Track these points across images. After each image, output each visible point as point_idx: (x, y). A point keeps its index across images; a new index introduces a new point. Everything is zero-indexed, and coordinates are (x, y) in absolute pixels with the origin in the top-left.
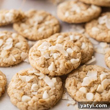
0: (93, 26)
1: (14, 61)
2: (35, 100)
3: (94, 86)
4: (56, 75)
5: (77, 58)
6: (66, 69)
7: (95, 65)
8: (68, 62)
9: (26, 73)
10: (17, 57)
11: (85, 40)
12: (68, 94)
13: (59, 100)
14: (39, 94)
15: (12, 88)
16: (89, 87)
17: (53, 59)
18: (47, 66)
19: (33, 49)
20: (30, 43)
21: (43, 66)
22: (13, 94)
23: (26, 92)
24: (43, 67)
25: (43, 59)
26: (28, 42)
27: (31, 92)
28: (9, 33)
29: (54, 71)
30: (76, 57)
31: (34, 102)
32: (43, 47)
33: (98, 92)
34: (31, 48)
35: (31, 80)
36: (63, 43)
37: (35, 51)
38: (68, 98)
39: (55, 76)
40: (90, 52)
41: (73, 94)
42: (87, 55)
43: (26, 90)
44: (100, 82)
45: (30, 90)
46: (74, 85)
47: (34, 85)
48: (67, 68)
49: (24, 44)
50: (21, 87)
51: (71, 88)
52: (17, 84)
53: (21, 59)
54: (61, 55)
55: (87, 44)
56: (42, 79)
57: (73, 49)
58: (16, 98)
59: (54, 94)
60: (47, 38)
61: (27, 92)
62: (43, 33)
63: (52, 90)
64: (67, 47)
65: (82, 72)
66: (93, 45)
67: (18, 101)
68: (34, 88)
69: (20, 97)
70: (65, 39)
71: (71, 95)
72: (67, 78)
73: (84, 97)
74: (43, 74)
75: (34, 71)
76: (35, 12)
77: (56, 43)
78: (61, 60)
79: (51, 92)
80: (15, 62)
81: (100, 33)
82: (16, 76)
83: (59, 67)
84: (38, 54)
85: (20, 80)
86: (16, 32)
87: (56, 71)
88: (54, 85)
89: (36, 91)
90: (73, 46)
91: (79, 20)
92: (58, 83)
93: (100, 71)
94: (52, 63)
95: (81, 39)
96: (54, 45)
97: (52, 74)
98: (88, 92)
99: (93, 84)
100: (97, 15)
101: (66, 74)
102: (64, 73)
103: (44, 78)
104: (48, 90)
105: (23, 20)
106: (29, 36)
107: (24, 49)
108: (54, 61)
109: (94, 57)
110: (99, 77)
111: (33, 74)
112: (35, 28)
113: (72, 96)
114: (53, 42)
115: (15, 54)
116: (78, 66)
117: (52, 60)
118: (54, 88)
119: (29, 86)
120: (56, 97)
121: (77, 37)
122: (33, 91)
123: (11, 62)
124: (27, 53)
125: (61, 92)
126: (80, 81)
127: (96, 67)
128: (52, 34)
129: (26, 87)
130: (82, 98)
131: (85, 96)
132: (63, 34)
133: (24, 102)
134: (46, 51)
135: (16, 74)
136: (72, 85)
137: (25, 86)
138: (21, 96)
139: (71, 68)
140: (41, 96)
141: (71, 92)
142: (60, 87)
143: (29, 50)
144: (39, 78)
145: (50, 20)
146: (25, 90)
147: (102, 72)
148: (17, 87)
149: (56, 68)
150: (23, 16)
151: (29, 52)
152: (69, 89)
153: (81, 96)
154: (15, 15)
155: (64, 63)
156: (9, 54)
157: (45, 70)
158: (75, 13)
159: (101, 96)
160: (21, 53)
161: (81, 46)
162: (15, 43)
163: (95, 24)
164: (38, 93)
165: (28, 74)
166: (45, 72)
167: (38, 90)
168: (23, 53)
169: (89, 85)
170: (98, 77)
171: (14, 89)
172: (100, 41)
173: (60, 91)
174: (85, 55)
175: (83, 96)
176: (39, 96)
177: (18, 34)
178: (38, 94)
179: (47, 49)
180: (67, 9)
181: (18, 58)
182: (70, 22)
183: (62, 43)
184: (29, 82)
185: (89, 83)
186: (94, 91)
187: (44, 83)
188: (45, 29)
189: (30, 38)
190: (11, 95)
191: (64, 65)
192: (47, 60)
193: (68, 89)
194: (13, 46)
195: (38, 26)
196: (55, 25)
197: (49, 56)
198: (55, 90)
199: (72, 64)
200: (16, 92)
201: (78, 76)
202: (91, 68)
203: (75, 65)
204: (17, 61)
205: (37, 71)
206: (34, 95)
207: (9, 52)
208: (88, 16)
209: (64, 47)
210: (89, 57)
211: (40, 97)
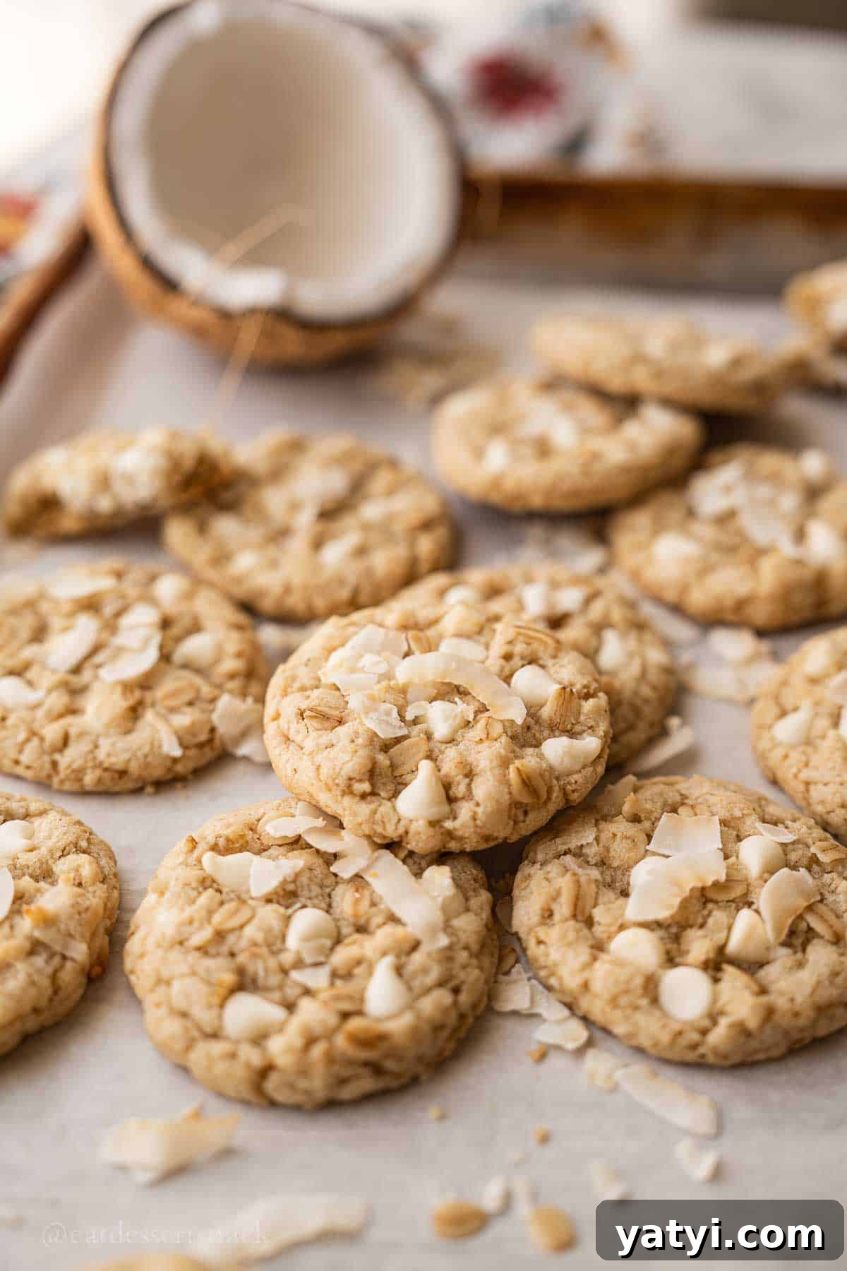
0: (658, 529)
1: (168, 757)
2: (318, 1030)
3: (711, 921)
4: (453, 846)
5: (581, 733)
6: (516, 809)
7: (696, 777)
8: (529, 760)
9: (250, 835)
10: (192, 730)
11: (617, 615)
12: (536, 977)
13: (478, 1018)
14: (339, 983)
15: (159, 946)
16: (674, 930)
17: (429, 737)
18: (391, 787)
19: (294, 678)
20: (270, 635)
21: (366, 787)
22: (162, 982)
23: (251, 968)
24: (363, 796)
25: (360, 741)
26: (254, 628)
27: (285, 972)
28: (137, 572)
29: (434, 824)
30: (578, 728)
31: (310, 1041)
32: (360, 665)
33: (736, 962)
34: (281, 668)
35: (285, 882)
36: (486, 632)
37: (303, 689)
38: (532, 1001)
39: (442, 857)
40: (654, 688)
41: (569, 976)
42: (637, 711)
43: (255, 956)
44: (746, 894)
45: (280, 951)
46: (574, 916)
47: (306, 919)
48: (526, 799)
49: (233, 642)
50: (220, 935)
51: (552, 935)
52: (189, 911)
53: (217, 742)
54: (477, 713)
55: (632, 642)
56: (358, 876)
57: (552, 671)
58: (184, 1015)
59: (440, 984)
60: (376, 601)
61: (258, 968)
62: (352, 573)
63: (429, 954)
64: (517, 661)
65: (620, 827)
66: (667, 644)
67: (195, 1033)
68: (307, 939)
69: (210, 1007)
70: (496, 606)
71: (553, 981)
72: (525, 869)
73: (644, 1002)
74: (365, 842)
75: (302, 823)
76: (296, 447)
77: (440, 637)
78: (480, 747)
79: (425, 971)
80: (175, 760)
81: (705, 570)
82: (181, 859)
83: (469, 795)
84: (326, 710)
85: (207, 883)
86: (184, 568)
87: (449, 824)
88: (438, 917)
89: (317, 965)
90: (551, 651)
91: (575, 493)
92: (467, 899)
93: (738, 814)
94: (425, 767)
95: (597, 610)
96: (430, 647)
97: (421, 839)
98: (671, 960)
99: (698, 906)
100: (679, 462)
101: (514, 838)
102: (503, 832)
103: (369, 867)
104: (398, 956)
105: (227, 496)
106: (261, 593)
107: (232, 676)
108: (431, 751)
109: (684, 724)
110: (733, 859)
111: (296, 843)
112: (298, 545)
113: (562, 991)
114: (421, 630)
115: (173, 710)
116: (590, 787)
117: (424, 748)
118: (444, 941)
119: (268, 931)
120: (455, 1003)
121: (569, 599)
122: (299, 964)
123: (149, 759)
124: (250, 700)
125: (486, 961)
126: (610, 886)
127: (706, 788)
128: (410, 577)
129: (249, 931)
130: (637, 1008)
131: (651, 988)
132: (477, 576)
133: (237, 1042)
134: (378, 689)
135: (182, 845)
136: (557, 917)
137: (242, 927)
138: (216, 1001)
139: (549, 799)
140: (350, 998)
141: (555, 965)
142: (477, 933)
143: (266, 683)
144: (333, 869)
145: (391, 492)
146: (242, 959)
147: (748, 821)
148: (191, 934)
149: (451, 800)
150: (225, 469)
151: (269, 697)
152: (540, 942)
153: (627, 992)
154: (175, 463)
155: (505, 763)
156: (135, 712)
157: (375, 812)
158: (543, 449)
159: (763, 991)
160: (213, 700)
161: (597, 651)
162: (179, 640)
163: (675, 515)
164: (334, 975)
165: (265, 841)
166: (379, 829)
167: (332, 949)
168: (226, 702)
169: (672, 917)
170: (726, 857)
171: (172, 946)
172: (710, 621)
173: (477, 955)
174: (625, 710)
175: (640, 991)
176: (338, 998)
177: (197, 582)
178: (332, 984)
179: (388, 676)
180: (498, 428)
181: (194, 735)
182: (517, 507)
183: (480, 631)
184: (269, 901)
185: (676, 902)
186: (712, 955)
187: (373, 904)
188: (361, 551)
189: (267, 604)
190: (152, 991)
191: (504, 780)
192: (386, 747)
193: (531, 944)
194: (166, 657)
195: (319, 528)
196: (426, 525)
197: (402, 719)
198: (447, 955)
199: (551, 774)
200: (184, 968)
201: (592, 852)
202: (673, 797)
203: (573, 778)
204: (192, 752)
205: (320, 822)
206: (307, 992)
207: (137, 694)
208: (626, 470)
209: (494, 662)
210: (652, 725)
211: (346, 1006)
